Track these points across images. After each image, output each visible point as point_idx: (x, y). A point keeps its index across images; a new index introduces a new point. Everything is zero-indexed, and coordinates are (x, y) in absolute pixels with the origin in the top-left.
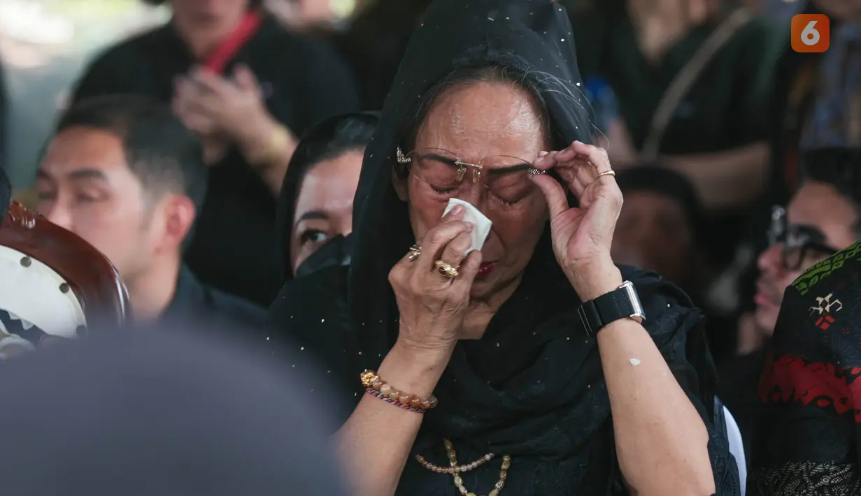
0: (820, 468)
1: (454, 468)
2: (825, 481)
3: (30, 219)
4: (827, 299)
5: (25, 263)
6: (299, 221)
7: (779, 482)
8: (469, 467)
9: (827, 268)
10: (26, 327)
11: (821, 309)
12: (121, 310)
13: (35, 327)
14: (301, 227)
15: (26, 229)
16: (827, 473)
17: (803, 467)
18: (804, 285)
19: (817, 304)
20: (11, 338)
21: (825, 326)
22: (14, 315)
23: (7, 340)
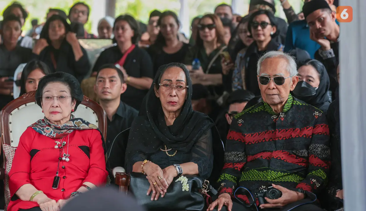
0: (239, 153)
1: (166, 150)
2: (239, 155)
3: (87, 99)
4: (241, 120)
5: (86, 108)
7: (231, 155)
8: (170, 150)
9: (241, 114)
10: (86, 122)
11: (239, 122)
13: (88, 122)
15: (87, 101)
16: (240, 154)
17: (235, 153)
18: (236, 117)
19: (239, 121)
21: (240, 126)
22: (84, 120)
23: (82, 125)
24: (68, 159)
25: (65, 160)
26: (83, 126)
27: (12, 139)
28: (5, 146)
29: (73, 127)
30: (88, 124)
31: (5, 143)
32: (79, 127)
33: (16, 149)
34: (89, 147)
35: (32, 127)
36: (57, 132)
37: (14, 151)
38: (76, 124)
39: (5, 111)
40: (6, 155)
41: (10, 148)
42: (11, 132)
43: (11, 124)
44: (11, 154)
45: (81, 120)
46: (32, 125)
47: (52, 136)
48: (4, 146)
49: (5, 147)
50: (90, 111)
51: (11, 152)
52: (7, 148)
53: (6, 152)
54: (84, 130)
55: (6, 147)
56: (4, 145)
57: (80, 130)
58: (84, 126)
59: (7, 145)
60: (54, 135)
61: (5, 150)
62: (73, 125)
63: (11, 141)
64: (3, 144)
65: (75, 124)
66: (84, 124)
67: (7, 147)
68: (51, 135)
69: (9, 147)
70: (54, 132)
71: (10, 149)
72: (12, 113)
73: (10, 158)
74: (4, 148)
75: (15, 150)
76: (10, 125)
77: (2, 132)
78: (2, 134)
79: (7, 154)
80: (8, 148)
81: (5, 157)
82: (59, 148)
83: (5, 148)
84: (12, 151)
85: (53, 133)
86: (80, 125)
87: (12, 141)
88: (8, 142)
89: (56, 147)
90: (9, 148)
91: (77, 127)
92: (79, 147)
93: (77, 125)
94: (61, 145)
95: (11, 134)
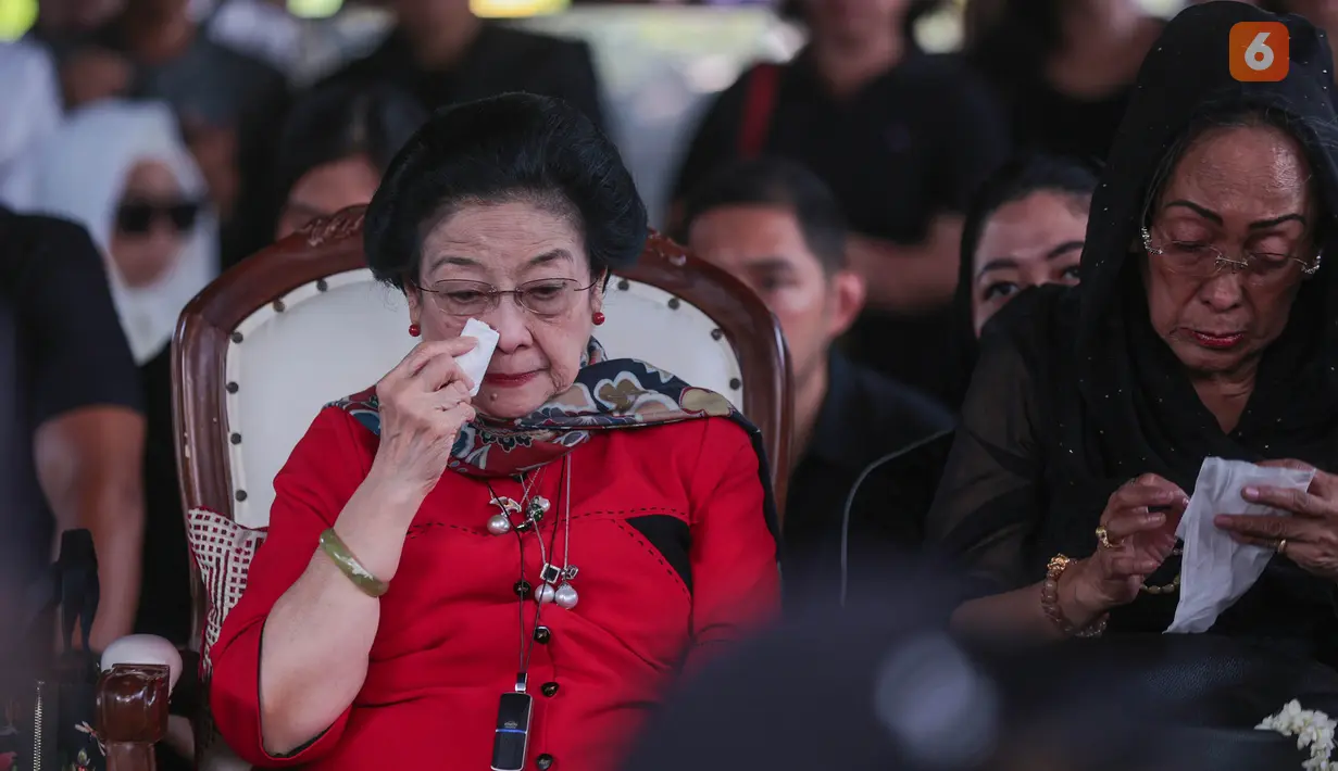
3: (679, 256)
5: (673, 305)
6: (982, 274)
10: (664, 380)
12: (780, 363)
13: (675, 379)
14: (985, 281)
15: (675, 268)
20: (647, 395)
22: (651, 366)
23: (643, 398)
24: (567, 594)
25: (554, 601)
26: (646, 405)
27: (239, 481)
28: (199, 517)
29: (587, 419)
30: (676, 388)
31: (199, 500)
32: (622, 410)
33: (263, 535)
34: (688, 521)
35: (352, 413)
36: (493, 438)
37: (252, 550)
38: (607, 400)
39: (200, 317)
40: (205, 572)
41: (229, 530)
42: (237, 439)
43: (236, 396)
44: (235, 564)
45: (637, 368)
46: (351, 397)
47: (469, 459)
48: (193, 521)
49: (198, 527)
50: (695, 323)
51: (232, 555)
52: (209, 534)
53: (206, 552)
54: (654, 427)
55: (205, 528)
56: (194, 513)
57: (631, 430)
58: (657, 403)
59: (213, 516)
60: (477, 458)
61: (201, 542)
62: (592, 407)
63: (235, 490)
64: (192, 506)
65: (600, 396)
66: (654, 396)
67: (211, 524)
68: (462, 455)
69: (220, 527)
70: (477, 440)
71: (226, 539)
72: (245, 328)
73: (227, 588)
74: (193, 532)
75: (259, 540)
76: (232, 401)
77: (184, 441)
78: (188, 454)
79: (214, 563)
80: (215, 530)
81: (202, 585)
82: (513, 528)
83: (201, 532)
84: (238, 551)
85: (470, 443)
86: (631, 398)
87: (242, 496)
88: (222, 500)
89: (500, 524)
90: (224, 532)
91: (616, 414)
92: (630, 521)
93: (611, 406)
94: (525, 514)
95: (235, 453)
